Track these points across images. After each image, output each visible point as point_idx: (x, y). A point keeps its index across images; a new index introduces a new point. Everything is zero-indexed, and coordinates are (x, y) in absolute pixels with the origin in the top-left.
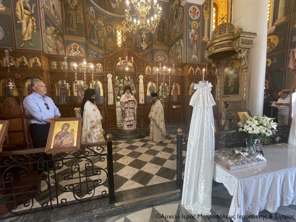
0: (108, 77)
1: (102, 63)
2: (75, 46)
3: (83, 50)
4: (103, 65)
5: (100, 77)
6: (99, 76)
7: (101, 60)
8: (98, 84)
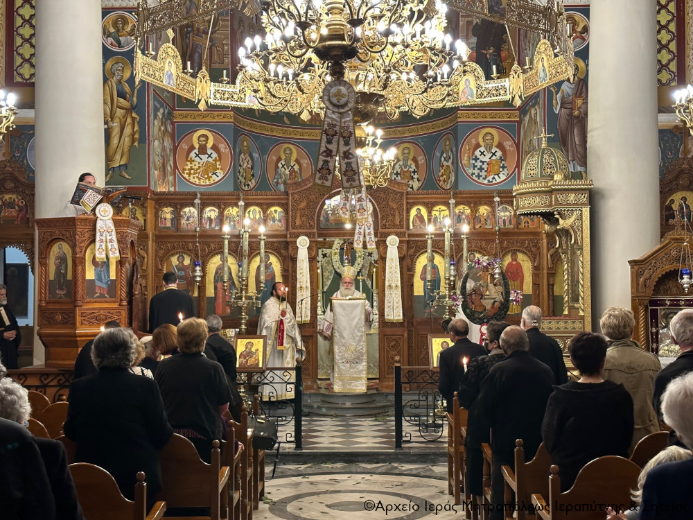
0: (298, 245)
1: (285, 206)
2: (202, 139)
3: (226, 148)
4: (286, 211)
5: (276, 245)
6: (274, 242)
7: (283, 199)
8: (271, 264)
